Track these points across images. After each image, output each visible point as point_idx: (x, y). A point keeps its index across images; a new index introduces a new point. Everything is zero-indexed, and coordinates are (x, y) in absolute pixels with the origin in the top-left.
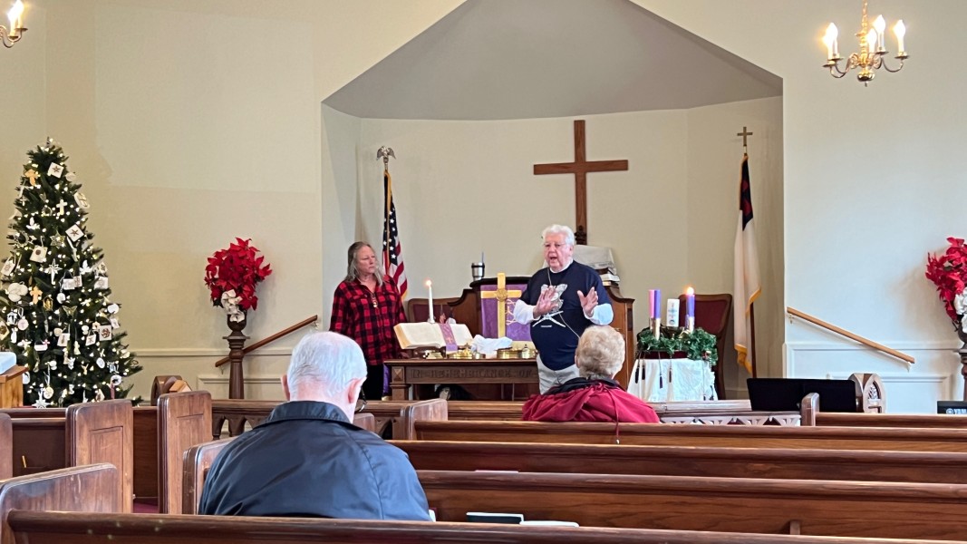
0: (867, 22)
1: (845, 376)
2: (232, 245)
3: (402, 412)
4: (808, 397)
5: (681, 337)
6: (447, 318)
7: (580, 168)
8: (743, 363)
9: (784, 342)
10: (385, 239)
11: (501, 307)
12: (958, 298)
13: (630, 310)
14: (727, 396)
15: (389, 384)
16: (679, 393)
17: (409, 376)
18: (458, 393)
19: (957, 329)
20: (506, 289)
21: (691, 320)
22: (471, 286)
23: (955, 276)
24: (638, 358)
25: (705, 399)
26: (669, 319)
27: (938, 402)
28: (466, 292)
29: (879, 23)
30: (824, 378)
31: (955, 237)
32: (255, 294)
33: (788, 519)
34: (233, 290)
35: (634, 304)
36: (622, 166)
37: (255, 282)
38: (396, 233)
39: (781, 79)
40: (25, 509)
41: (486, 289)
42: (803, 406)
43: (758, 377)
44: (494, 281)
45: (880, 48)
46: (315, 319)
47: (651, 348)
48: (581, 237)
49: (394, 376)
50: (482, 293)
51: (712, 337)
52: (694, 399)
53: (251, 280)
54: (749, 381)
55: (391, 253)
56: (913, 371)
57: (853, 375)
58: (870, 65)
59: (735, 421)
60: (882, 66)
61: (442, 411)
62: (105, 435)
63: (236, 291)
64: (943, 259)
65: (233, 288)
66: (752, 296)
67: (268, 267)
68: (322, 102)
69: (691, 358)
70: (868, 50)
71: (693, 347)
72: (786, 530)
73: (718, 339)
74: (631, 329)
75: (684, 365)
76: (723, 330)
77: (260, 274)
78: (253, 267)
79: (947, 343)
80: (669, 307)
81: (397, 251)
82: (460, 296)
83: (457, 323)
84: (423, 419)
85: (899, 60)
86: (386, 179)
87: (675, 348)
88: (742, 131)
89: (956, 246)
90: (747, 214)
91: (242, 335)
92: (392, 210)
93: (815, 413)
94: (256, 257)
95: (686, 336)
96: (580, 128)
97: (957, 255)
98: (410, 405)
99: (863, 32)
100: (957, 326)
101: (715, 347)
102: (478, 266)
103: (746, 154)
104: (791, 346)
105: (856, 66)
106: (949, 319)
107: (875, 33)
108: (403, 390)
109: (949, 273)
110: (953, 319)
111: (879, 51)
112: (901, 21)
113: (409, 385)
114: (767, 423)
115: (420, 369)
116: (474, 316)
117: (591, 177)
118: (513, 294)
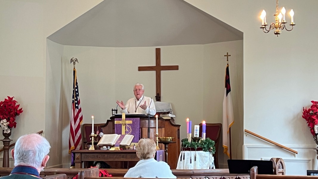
0: (278, 10)
1: (268, 159)
2: (5, 99)
3: (79, 173)
4: (253, 168)
5: (200, 142)
6: (100, 132)
7: (158, 68)
8: (226, 153)
9: (243, 144)
10: (73, 97)
11: (123, 128)
12: (316, 127)
13: (179, 130)
14: (219, 168)
15: (74, 161)
16: (199, 166)
17: (82, 158)
18: (104, 165)
19: (315, 140)
20: (126, 120)
21: (204, 134)
22: (110, 118)
23: (314, 117)
24: (182, 150)
25: (210, 168)
26: (195, 134)
27: (307, 171)
28: (108, 121)
29: (283, 10)
30: (260, 160)
31: (314, 101)
32: (15, 121)
34: (5, 119)
35: (181, 127)
36: (176, 68)
37: (16, 116)
38: (78, 95)
39: (243, 33)
41: (117, 120)
42: (251, 172)
43: (232, 159)
44: (120, 116)
45: (284, 21)
46: (42, 132)
47: (188, 146)
48: (158, 98)
49: (76, 158)
50: (115, 121)
51: (213, 141)
52: (205, 169)
53: (14, 115)
54: (228, 161)
55: (76, 104)
56: (297, 157)
57: (272, 159)
58: (280, 28)
59: (222, 178)
60: (285, 28)
61: (96, 173)
63: (7, 120)
64: (309, 110)
65: (5, 118)
66: (230, 124)
67: (21, 109)
68: (47, 38)
69: (204, 151)
70: (279, 21)
71: (205, 146)
73: (216, 142)
74: (179, 138)
75: (201, 154)
76: (218, 139)
77: (18, 113)
78: (15, 109)
79: (310, 145)
80: (195, 129)
81: (78, 103)
82: (106, 122)
83: (104, 134)
85: (291, 26)
86: (74, 72)
87: (198, 146)
88: (226, 55)
89: (315, 105)
90: (228, 90)
91: (9, 139)
92: (76, 85)
93: (256, 175)
94: (16, 105)
95: (202, 141)
96: (158, 51)
97: (315, 108)
98: (83, 170)
99: (276, 14)
100: (315, 138)
101: (214, 146)
102: (114, 110)
103: (228, 64)
104: (246, 146)
105: (274, 28)
106: (312, 135)
107: (281, 15)
108: (80, 164)
109: (312, 116)
110: (314, 135)
111: (283, 22)
112: (292, 10)
113: (82, 162)
114: (236, 178)
115: (87, 154)
116: (112, 131)
117: (163, 73)
118: (129, 122)
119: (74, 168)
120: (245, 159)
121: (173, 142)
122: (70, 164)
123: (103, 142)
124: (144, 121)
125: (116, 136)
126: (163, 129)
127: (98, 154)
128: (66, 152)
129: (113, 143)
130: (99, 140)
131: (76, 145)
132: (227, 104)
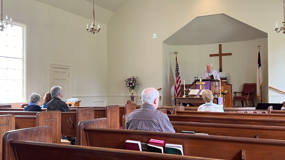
3: (174, 109)
4: (269, 107)
6: (189, 88)
7: (220, 55)
8: (259, 99)
9: (268, 94)
10: (176, 71)
11: (201, 86)
13: (231, 87)
17: (180, 101)
18: (191, 105)
20: (202, 82)
22: (194, 81)
28: (193, 83)
33: (256, 135)
35: (232, 86)
36: (230, 54)
38: (178, 70)
39: (267, 34)
40: (87, 127)
41: (198, 82)
42: (268, 109)
44: (199, 80)
46: (161, 88)
48: (221, 70)
49: (177, 101)
50: (196, 83)
54: (258, 104)
55: (177, 74)
59: (255, 112)
61: (183, 109)
62: (114, 112)
66: (261, 83)
68: (163, 42)
72: (255, 137)
74: (231, 91)
81: (179, 74)
82: (192, 84)
83: (191, 89)
84: (178, 110)
86: (176, 58)
88: (258, 46)
90: (260, 64)
92: (177, 65)
93: (271, 110)
96: (220, 46)
102: (196, 77)
103: (259, 51)
104: (270, 95)
113: (180, 103)
114: (263, 113)
115: (182, 99)
116: (195, 88)
117: (223, 57)
118: (204, 83)
119: (176, 106)
120: (269, 103)
121: (228, 93)
122: (174, 104)
123: (191, 93)
124: (212, 83)
125: (198, 90)
126: (223, 87)
127: (188, 100)
128: (173, 99)
129: (196, 94)
130: (189, 93)
131: (178, 95)
132: (259, 73)
